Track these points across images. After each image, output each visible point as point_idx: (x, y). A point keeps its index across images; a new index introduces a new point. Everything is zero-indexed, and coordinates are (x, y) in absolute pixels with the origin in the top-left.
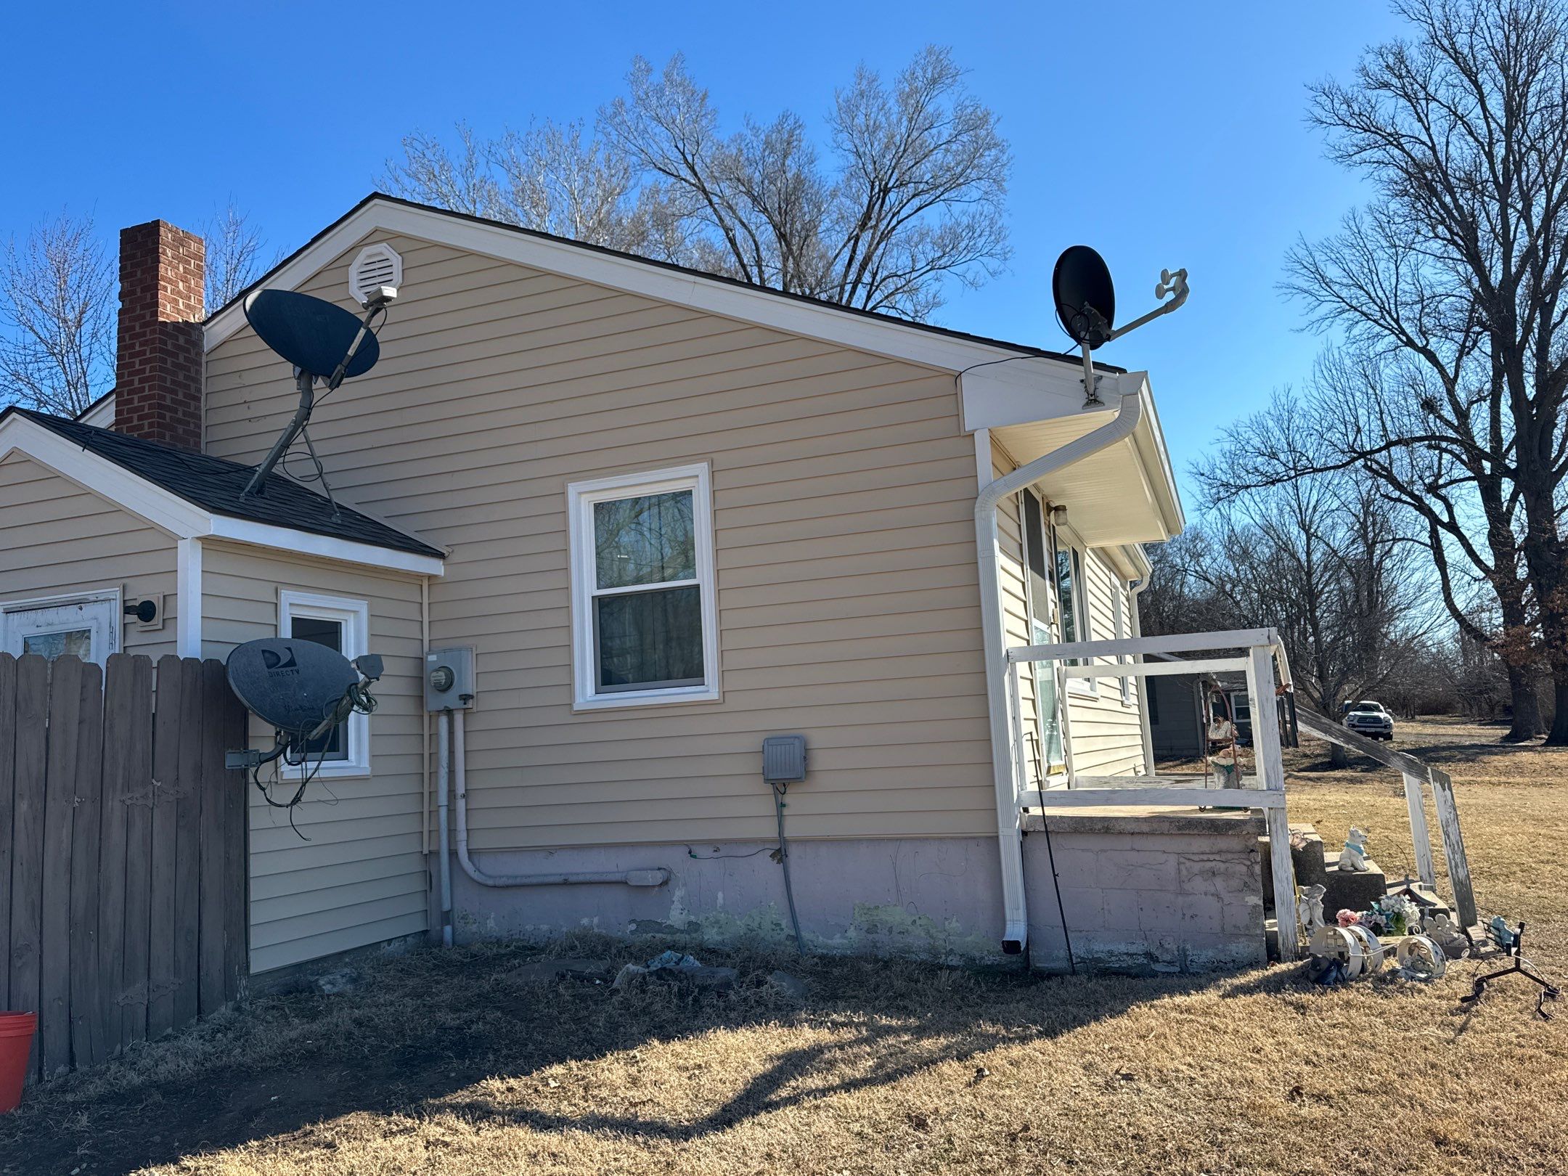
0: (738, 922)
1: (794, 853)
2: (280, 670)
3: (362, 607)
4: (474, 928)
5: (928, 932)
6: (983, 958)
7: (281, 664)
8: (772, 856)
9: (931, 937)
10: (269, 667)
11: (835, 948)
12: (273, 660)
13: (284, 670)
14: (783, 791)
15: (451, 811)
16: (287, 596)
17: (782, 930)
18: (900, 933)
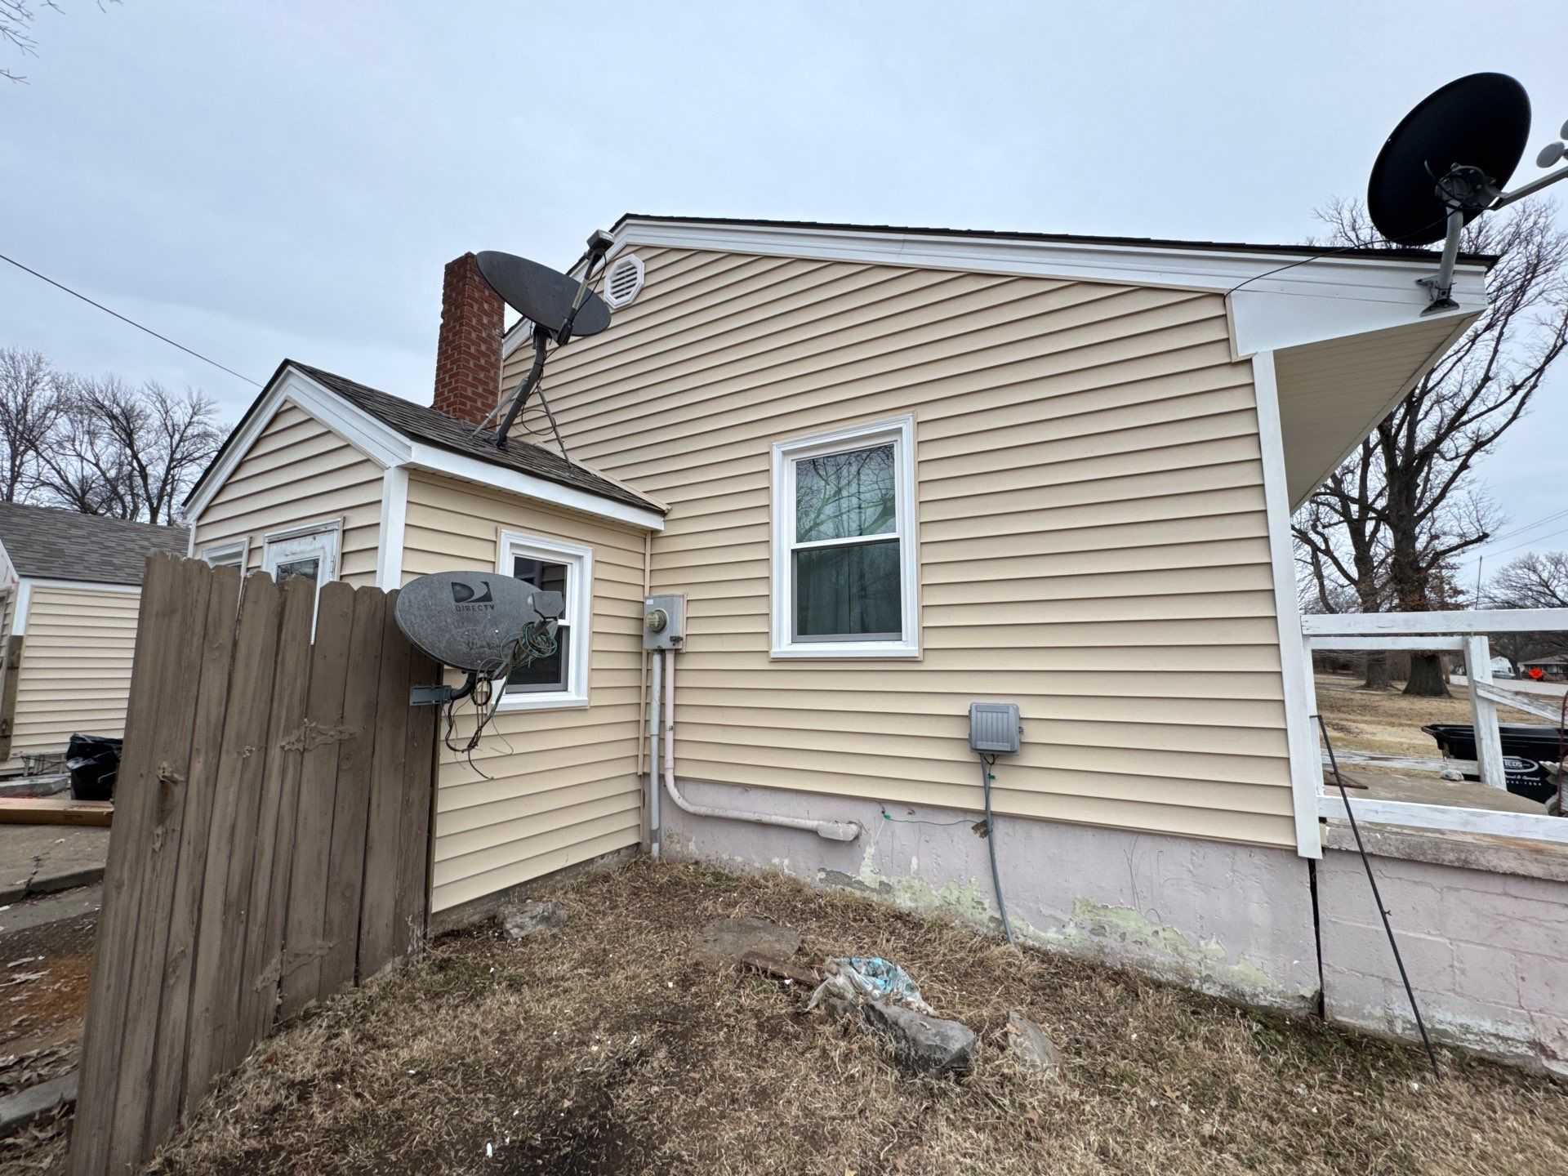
0: (934, 892)
1: (1000, 829)
2: (471, 605)
3: (587, 553)
4: (678, 847)
5: (1176, 949)
6: (1256, 995)
7: (474, 598)
8: (976, 828)
9: (1181, 955)
10: (457, 600)
11: (1049, 942)
12: (465, 593)
13: (477, 604)
14: (991, 761)
15: (662, 740)
16: (507, 537)
17: (984, 909)
18: (1136, 942)
